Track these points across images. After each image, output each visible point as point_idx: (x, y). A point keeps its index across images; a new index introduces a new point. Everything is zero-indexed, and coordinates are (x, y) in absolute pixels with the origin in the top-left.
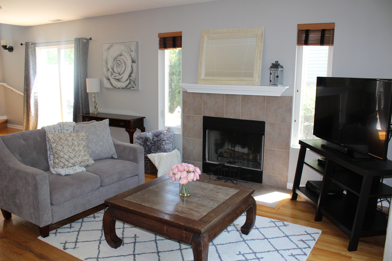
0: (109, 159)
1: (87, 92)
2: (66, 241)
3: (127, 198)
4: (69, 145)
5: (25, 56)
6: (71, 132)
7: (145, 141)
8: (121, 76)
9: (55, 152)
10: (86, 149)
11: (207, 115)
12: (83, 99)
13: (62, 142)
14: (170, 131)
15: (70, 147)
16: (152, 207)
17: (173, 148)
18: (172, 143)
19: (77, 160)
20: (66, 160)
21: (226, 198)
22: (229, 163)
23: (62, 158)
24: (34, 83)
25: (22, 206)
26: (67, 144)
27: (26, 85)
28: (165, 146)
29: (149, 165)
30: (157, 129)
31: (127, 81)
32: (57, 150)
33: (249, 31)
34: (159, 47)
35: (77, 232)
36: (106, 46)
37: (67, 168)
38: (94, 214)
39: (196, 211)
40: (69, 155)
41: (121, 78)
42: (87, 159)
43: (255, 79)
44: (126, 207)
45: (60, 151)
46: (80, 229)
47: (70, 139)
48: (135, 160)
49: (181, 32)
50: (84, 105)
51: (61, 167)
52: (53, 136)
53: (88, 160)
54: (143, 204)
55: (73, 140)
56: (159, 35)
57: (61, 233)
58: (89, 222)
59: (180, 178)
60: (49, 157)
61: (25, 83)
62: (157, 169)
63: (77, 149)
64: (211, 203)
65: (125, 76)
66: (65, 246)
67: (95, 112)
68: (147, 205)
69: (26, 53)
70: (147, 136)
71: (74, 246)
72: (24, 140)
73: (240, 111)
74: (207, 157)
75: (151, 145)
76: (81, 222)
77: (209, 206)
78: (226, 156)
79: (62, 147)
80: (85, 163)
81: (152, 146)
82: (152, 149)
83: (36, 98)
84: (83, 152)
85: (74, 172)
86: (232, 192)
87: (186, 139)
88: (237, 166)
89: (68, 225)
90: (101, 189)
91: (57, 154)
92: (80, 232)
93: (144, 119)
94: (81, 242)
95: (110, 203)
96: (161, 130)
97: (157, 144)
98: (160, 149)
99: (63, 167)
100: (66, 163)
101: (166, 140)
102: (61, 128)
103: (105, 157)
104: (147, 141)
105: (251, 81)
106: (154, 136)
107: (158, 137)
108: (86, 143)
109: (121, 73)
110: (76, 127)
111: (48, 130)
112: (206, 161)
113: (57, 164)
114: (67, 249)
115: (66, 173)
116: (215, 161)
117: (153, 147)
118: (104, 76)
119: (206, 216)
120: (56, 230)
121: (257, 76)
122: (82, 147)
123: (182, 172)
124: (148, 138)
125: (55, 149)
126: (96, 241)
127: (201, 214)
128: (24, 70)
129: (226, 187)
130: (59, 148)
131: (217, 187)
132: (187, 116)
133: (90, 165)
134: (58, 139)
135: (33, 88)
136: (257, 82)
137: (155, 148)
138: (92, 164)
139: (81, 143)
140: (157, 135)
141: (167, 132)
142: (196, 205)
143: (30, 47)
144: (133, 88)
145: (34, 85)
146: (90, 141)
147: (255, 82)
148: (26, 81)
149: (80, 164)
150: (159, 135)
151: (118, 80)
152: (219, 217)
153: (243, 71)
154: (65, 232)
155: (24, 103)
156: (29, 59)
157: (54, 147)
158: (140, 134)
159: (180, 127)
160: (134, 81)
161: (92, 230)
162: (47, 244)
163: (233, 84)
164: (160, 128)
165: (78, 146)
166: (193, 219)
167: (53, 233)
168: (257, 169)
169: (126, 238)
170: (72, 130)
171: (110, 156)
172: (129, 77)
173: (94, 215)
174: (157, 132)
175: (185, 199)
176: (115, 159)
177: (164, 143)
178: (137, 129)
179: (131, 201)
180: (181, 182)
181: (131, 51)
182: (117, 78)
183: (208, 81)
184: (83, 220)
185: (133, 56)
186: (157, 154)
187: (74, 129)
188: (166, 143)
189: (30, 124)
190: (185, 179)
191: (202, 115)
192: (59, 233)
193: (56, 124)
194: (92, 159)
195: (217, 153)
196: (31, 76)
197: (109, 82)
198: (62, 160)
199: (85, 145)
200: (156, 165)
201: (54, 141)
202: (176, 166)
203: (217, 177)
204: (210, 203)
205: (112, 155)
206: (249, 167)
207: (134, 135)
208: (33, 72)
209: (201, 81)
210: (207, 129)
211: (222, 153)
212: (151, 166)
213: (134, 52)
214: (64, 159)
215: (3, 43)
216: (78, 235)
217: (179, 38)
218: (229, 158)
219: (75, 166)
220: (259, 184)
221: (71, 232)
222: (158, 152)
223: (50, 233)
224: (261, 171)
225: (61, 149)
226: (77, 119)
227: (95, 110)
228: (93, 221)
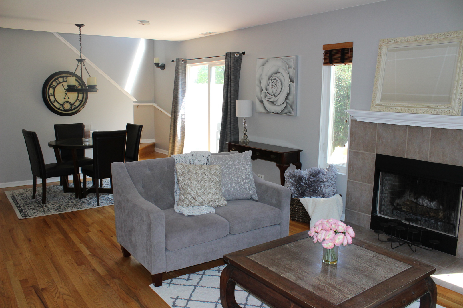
0: (248, 200)
1: (237, 116)
2: (178, 296)
3: (253, 257)
4: (198, 180)
5: (175, 74)
6: (204, 164)
7: (298, 181)
8: (276, 98)
9: (181, 186)
10: (218, 186)
11: (381, 152)
12: (232, 124)
13: (190, 175)
14: (331, 170)
15: (200, 182)
16: (280, 273)
17: (334, 192)
18: (333, 186)
19: (205, 198)
20: (192, 197)
21: (389, 276)
22: (407, 220)
23: (189, 195)
24: (183, 104)
25: (137, 246)
26: (195, 178)
27: (174, 106)
28: (324, 190)
29: (301, 211)
30: (317, 166)
31: (282, 104)
32: (184, 184)
33: (448, 36)
34: (323, 63)
35: (194, 287)
36: (260, 62)
37: (193, 207)
38: (220, 267)
39: (339, 290)
40: (197, 192)
41: (277, 100)
42: (218, 198)
43: (453, 107)
44: (247, 269)
45: (187, 186)
46: (198, 283)
47: (200, 172)
48: (279, 205)
49: (352, 43)
50: (232, 132)
51: (187, 205)
52: (182, 167)
53: (219, 200)
54: (270, 268)
55: (204, 174)
56: (324, 47)
57: (175, 284)
58: (211, 276)
59: (324, 239)
60: (175, 192)
61: (173, 103)
62: (310, 217)
63: (207, 185)
64: (364, 281)
65: (281, 98)
66: (176, 302)
67: (244, 140)
68: (274, 271)
69: (176, 71)
70: (302, 174)
71: (185, 304)
72: (150, 169)
73: (429, 150)
74: (378, 209)
75: (305, 186)
76: (202, 275)
77: (359, 285)
78: (405, 210)
79: (190, 182)
80: (215, 203)
81: (307, 187)
82: (307, 191)
83: (184, 121)
84: (214, 189)
85: (200, 213)
86: (400, 267)
87: (352, 182)
88: (419, 226)
89: (186, 276)
90: (230, 237)
91: (183, 189)
92: (197, 287)
93: (301, 152)
94: (195, 301)
95: (229, 259)
96: (321, 168)
97: (314, 185)
98: (317, 193)
99: (189, 205)
100: (193, 201)
101: (325, 182)
102: (193, 159)
103: (242, 197)
104: (301, 181)
105: (447, 108)
106: (310, 175)
107: (315, 176)
108: (219, 179)
109: (276, 95)
110: (210, 158)
111: (178, 159)
112: (377, 214)
113: (183, 201)
114: (176, 307)
115: (189, 213)
116: (389, 216)
117: (307, 189)
118: (256, 97)
119: (351, 300)
120: (171, 279)
121: (457, 102)
122: (214, 183)
123: (328, 231)
124: (303, 177)
125: (182, 183)
126: (212, 302)
127: (345, 295)
128: (173, 89)
129: (392, 258)
130: (187, 182)
131: (379, 257)
132: (355, 152)
133: (222, 206)
134: (186, 172)
135: (181, 109)
136: (457, 110)
137: (310, 190)
138: (224, 205)
139: (213, 178)
140: (315, 174)
141: (328, 172)
142: (341, 280)
143: (180, 64)
144: (290, 114)
145: (182, 106)
146: (225, 177)
147: (454, 110)
148: (174, 102)
149: (209, 204)
150: (317, 175)
151: (273, 103)
152: (370, 305)
153: (434, 95)
154: (180, 285)
155: (171, 126)
156: (178, 77)
157: (182, 180)
158: (293, 172)
159: (345, 166)
160: (292, 105)
161: (211, 288)
162: (157, 295)
163: (419, 112)
164: (321, 166)
165: (209, 182)
166: (331, 301)
167: (167, 283)
168: (449, 233)
169: (249, 306)
170: (206, 162)
171: (248, 196)
172: (285, 100)
173: (219, 269)
174: (314, 170)
175: (330, 269)
176: (255, 200)
177: (322, 185)
178: (291, 164)
179: (256, 261)
180: (325, 245)
181: (289, 68)
182: (271, 100)
183: (385, 107)
184: (204, 273)
185: (291, 74)
186: (312, 198)
187: (207, 161)
188: (324, 186)
189: (175, 149)
190: (331, 241)
191: (374, 152)
192: (174, 284)
193: (189, 153)
194: (224, 198)
195: (393, 205)
196: (179, 96)
197: (263, 105)
198: (188, 197)
199: (217, 181)
200: (310, 212)
201: (181, 173)
202: (321, 222)
203: (389, 237)
204: (362, 280)
205: (252, 195)
206: (437, 229)
207: (286, 171)
208: (182, 92)
209: (375, 107)
210: (380, 171)
211: (401, 206)
212: (303, 212)
213: (293, 69)
214: (191, 195)
215: (156, 60)
216: (193, 291)
217: (349, 50)
218: (408, 213)
219: (203, 205)
220: (450, 256)
221: (187, 285)
222: (314, 196)
223: (164, 283)
224: (455, 237)
225: (188, 183)
226: (224, 147)
227: (244, 138)
228: (216, 276)
